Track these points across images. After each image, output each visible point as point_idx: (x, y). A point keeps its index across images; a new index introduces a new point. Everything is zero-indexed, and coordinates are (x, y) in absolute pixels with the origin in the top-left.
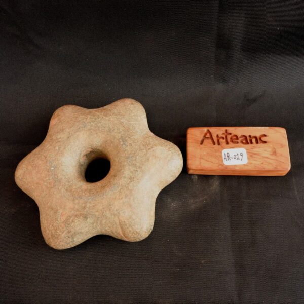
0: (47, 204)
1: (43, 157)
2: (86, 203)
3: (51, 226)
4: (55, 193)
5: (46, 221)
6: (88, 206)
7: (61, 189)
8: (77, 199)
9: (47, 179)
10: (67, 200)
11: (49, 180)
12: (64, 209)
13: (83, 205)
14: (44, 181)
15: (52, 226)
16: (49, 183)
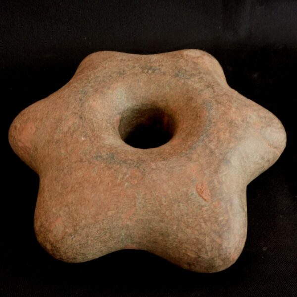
0: (161, 205)
1: (74, 165)
2: (206, 146)
3: (203, 225)
4: (155, 178)
5: (189, 231)
6: (213, 147)
7: (156, 166)
8: (192, 154)
9: (121, 176)
10: (183, 168)
11: (125, 174)
12: (192, 181)
13: (208, 151)
14: (119, 185)
15: (205, 222)
16: (131, 177)
